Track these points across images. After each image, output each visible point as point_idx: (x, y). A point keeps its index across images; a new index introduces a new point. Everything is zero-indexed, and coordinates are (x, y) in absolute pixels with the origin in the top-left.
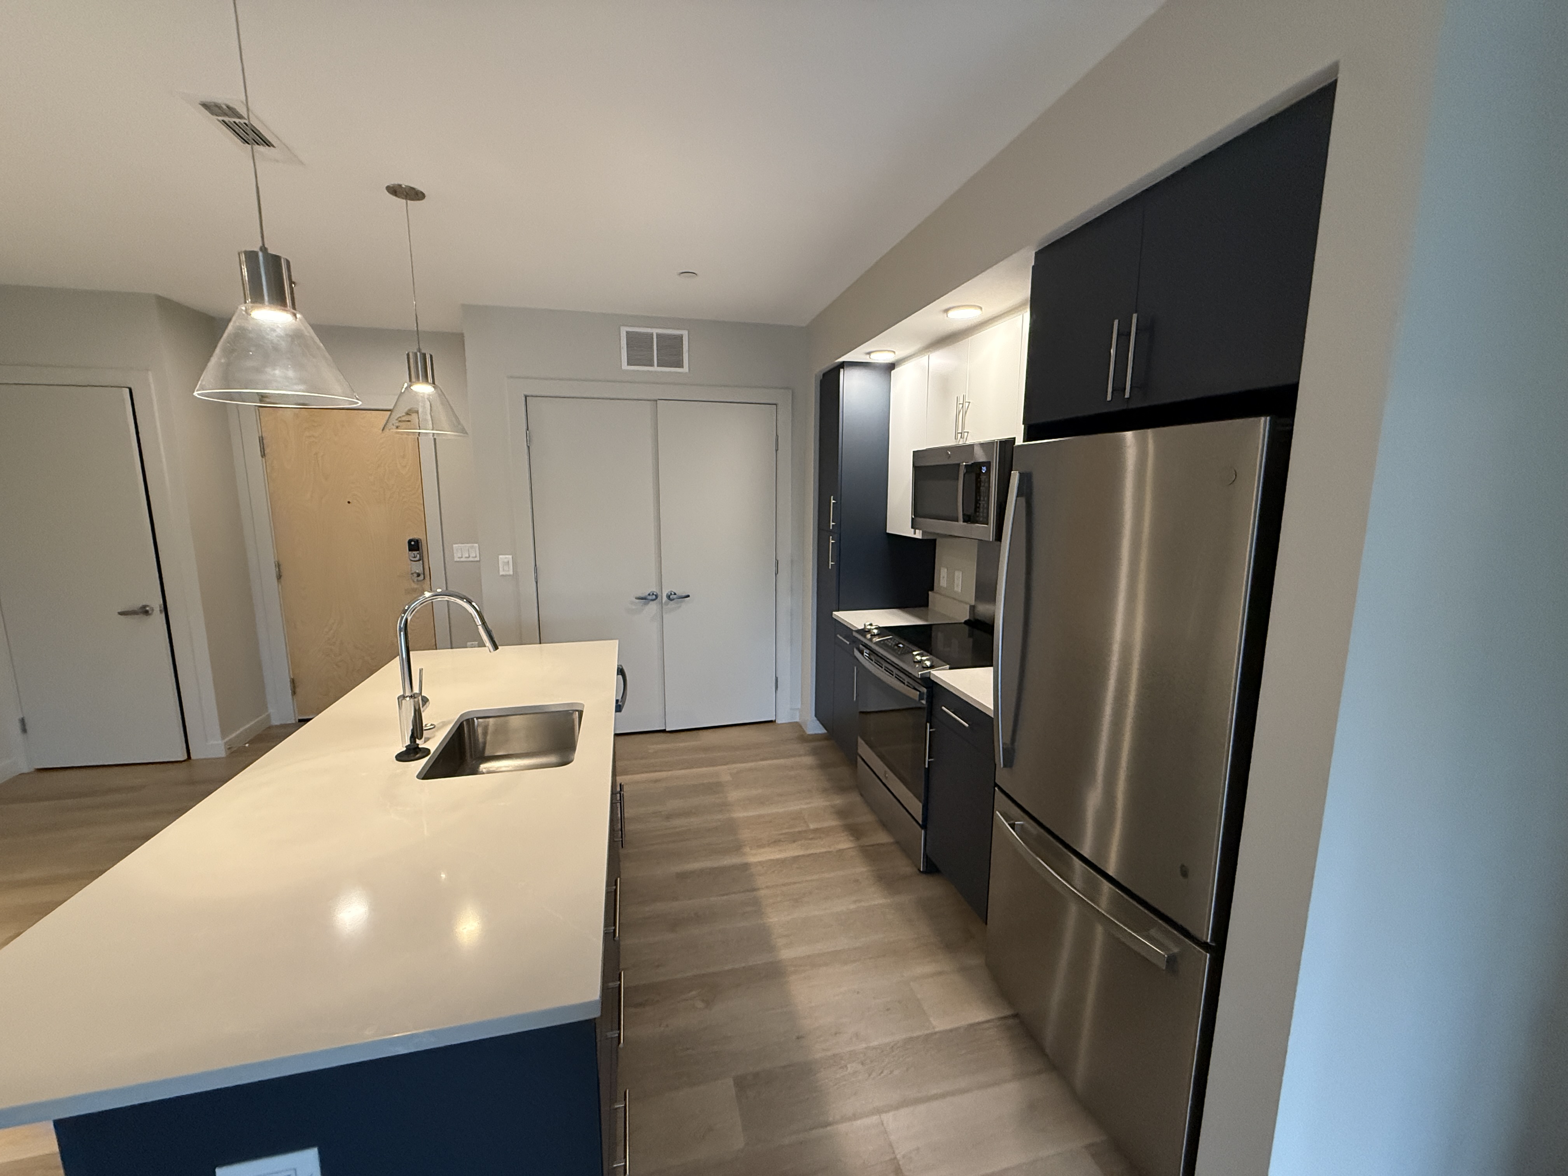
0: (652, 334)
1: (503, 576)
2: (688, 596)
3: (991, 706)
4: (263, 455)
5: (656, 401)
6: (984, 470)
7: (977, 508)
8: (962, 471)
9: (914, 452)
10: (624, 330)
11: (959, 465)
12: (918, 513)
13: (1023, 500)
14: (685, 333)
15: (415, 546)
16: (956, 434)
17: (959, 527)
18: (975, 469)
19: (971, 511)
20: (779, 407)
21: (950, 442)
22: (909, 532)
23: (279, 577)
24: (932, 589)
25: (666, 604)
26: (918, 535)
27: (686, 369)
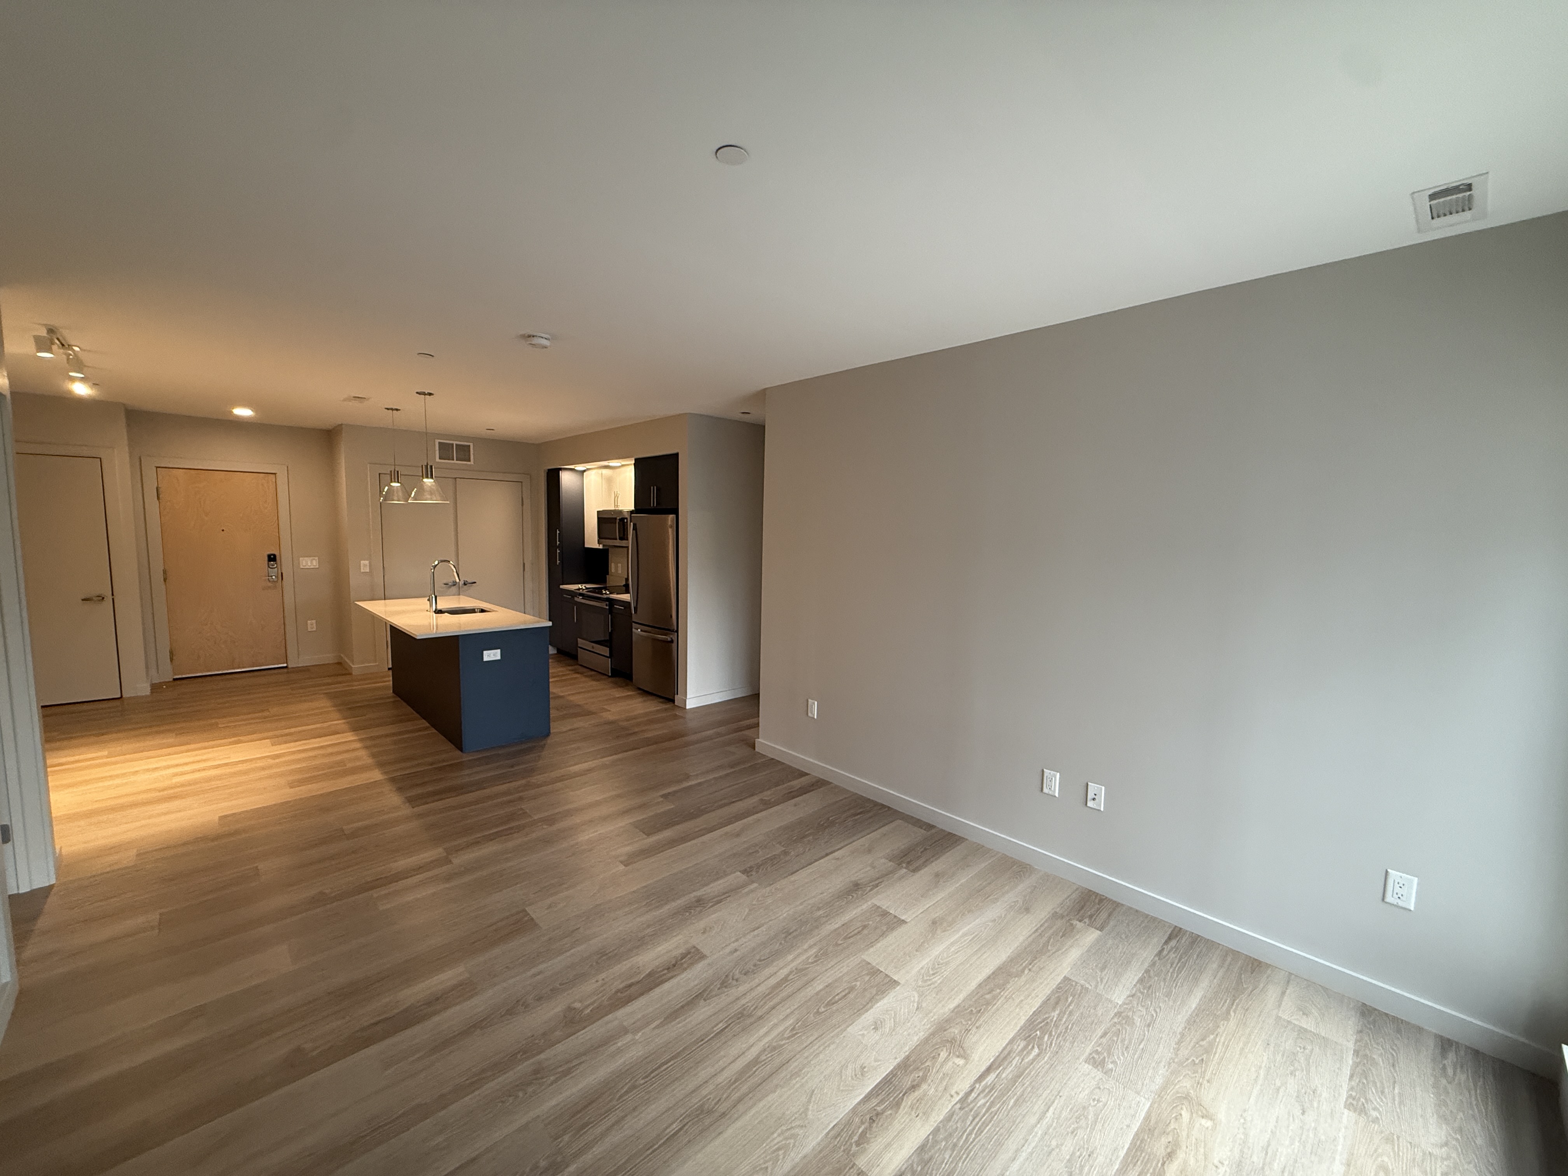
0: (453, 444)
1: (363, 572)
2: (475, 583)
3: (629, 599)
4: (158, 498)
5: (456, 478)
6: (626, 521)
7: (624, 535)
8: (618, 521)
9: (598, 512)
10: (437, 441)
11: (616, 519)
12: (601, 536)
13: (634, 531)
14: (471, 444)
15: (272, 558)
16: (615, 505)
17: (618, 543)
18: (622, 520)
19: (622, 536)
20: (523, 484)
21: (613, 508)
22: (596, 546)
23: (165, 580)
24: (608, 574)
25: (462, 587)
26: (601, 547)
27: (472, 463)
